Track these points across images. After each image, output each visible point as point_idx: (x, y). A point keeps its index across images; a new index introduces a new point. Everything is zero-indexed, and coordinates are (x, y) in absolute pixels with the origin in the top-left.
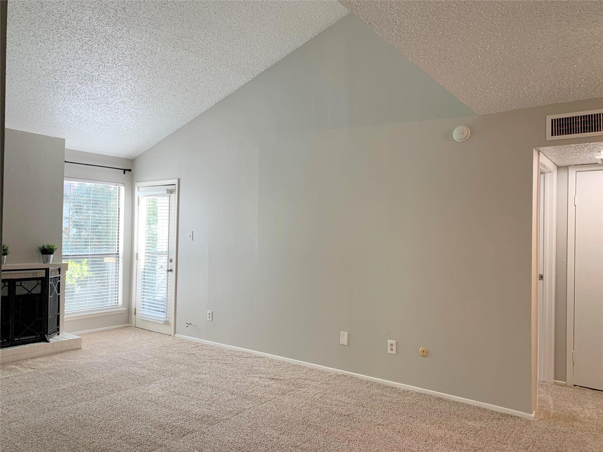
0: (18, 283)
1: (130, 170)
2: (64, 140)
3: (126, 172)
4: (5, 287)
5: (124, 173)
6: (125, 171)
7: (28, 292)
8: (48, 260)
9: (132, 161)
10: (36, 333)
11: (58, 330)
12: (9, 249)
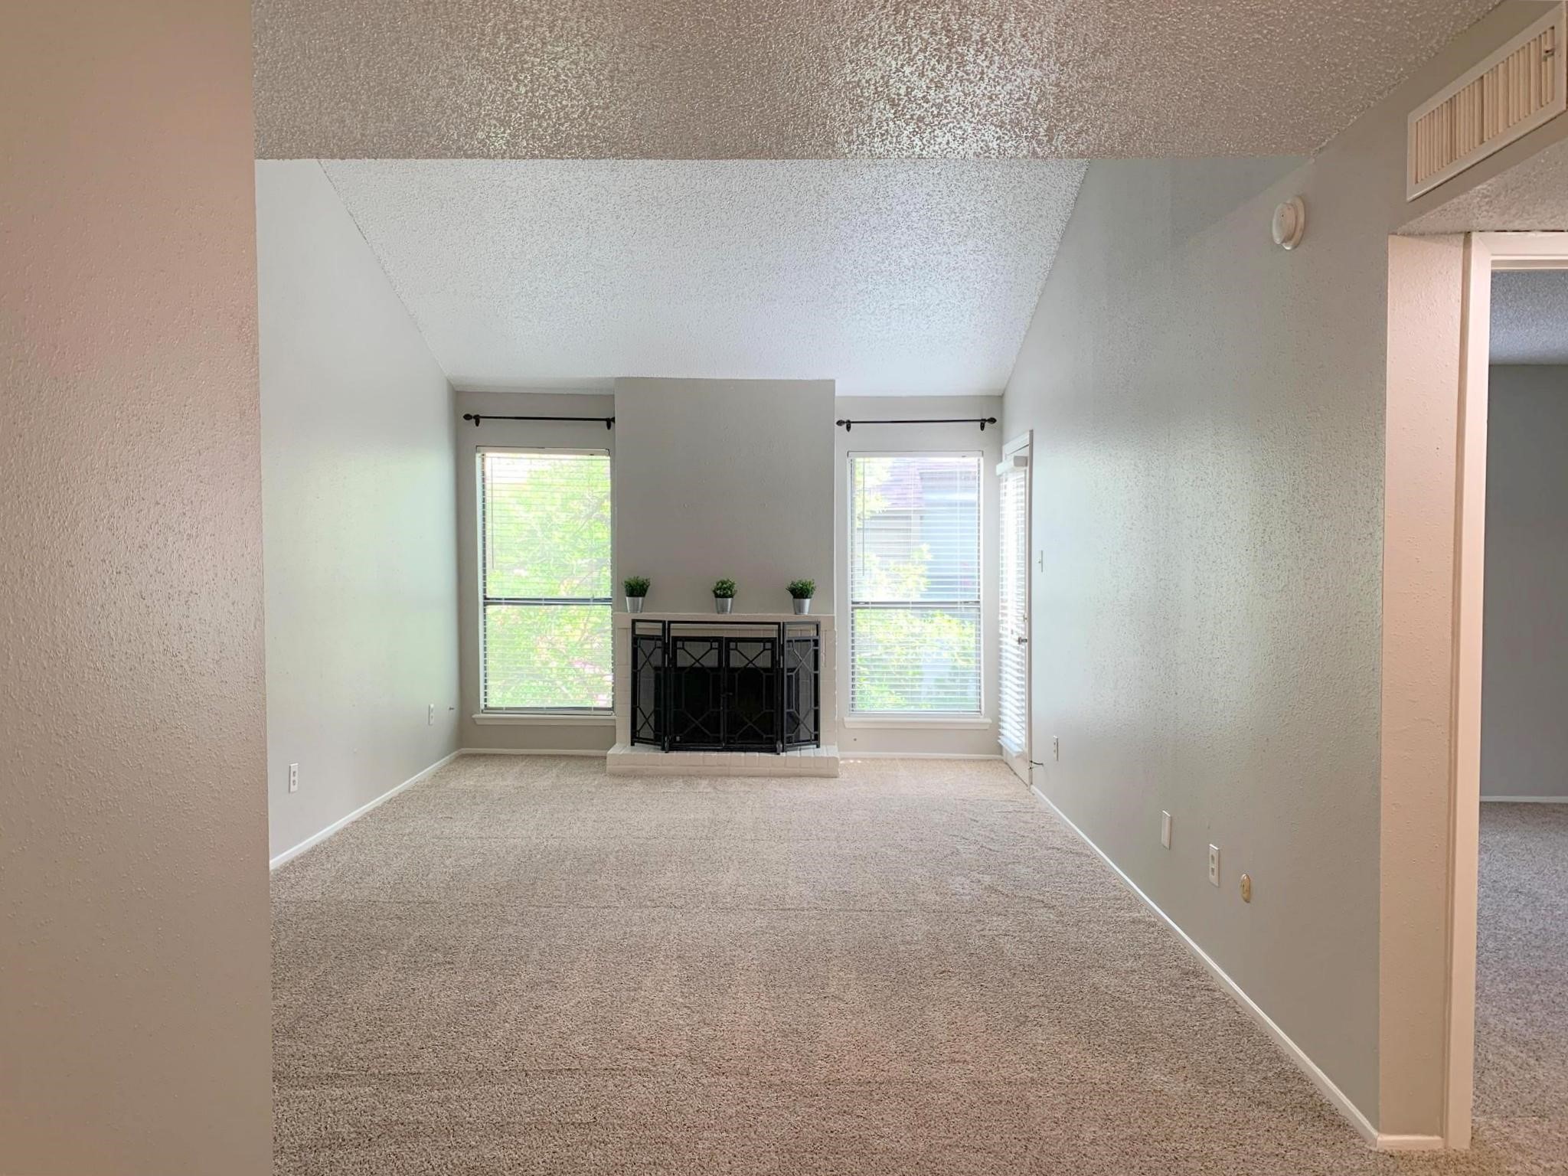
0: (732, 645)
1: (992, 420)
2: (833, 381)
3: (987, 424)
4: (713, 651)
5: (982, 427)
6: (983, 424)
7: (747, 662)
8: (799, 609)
9: (999, 399)
10: (762, 734)
11: (817, 738)
12: (736, 587)
